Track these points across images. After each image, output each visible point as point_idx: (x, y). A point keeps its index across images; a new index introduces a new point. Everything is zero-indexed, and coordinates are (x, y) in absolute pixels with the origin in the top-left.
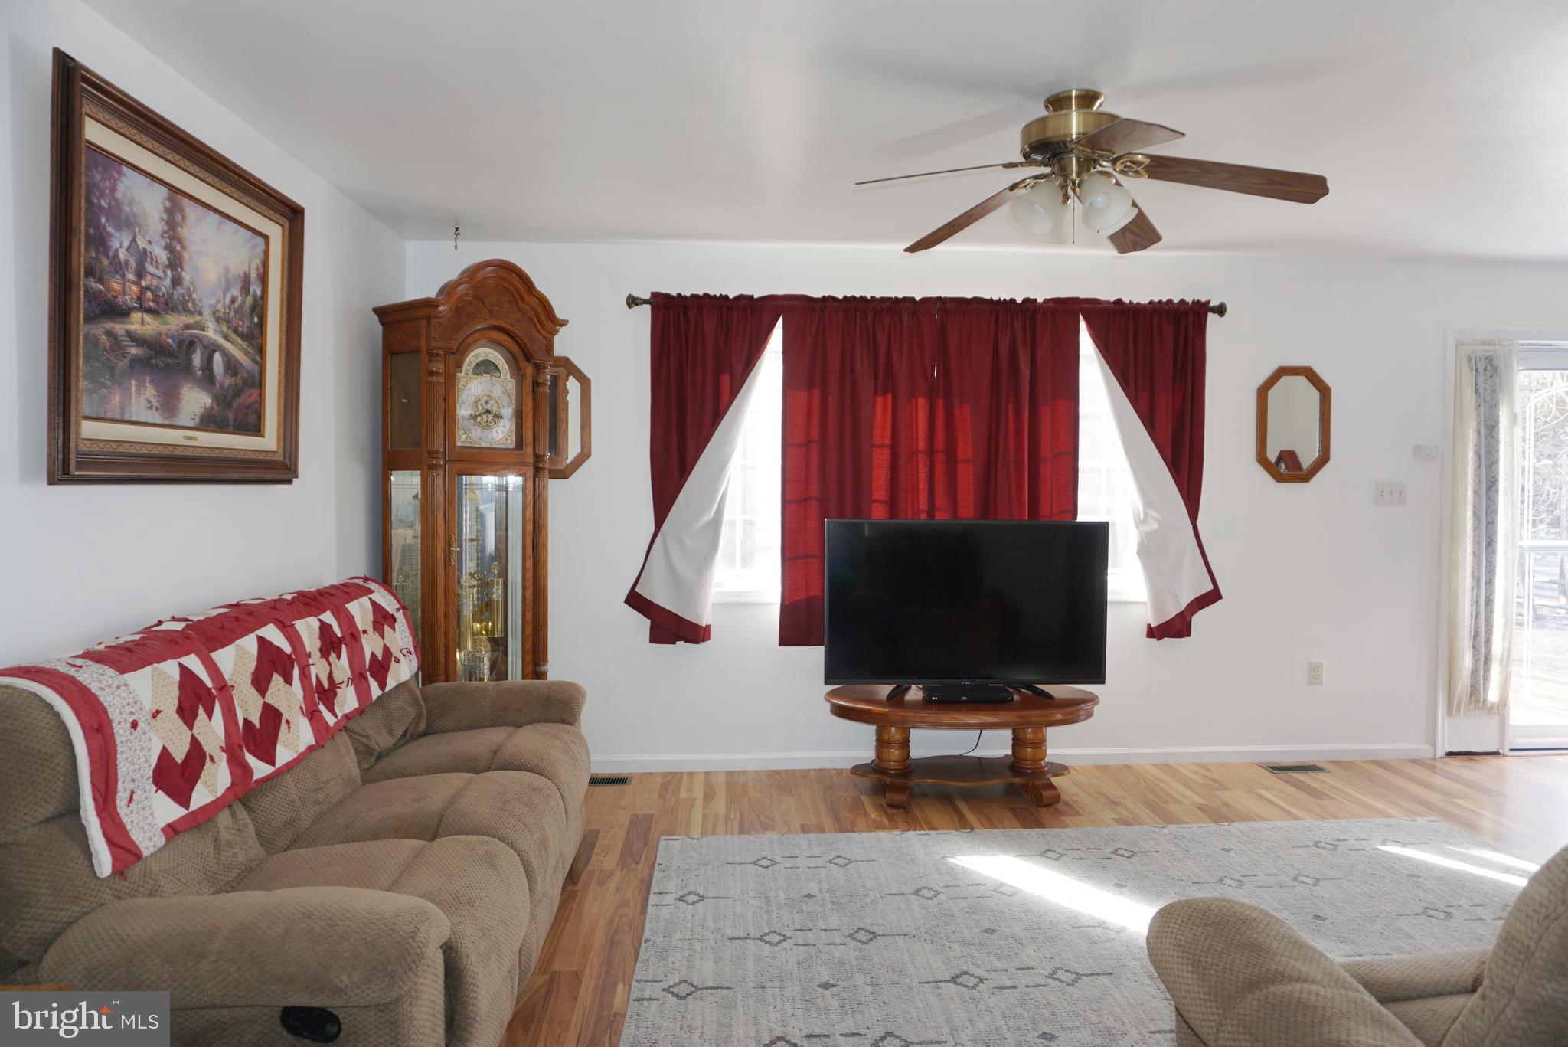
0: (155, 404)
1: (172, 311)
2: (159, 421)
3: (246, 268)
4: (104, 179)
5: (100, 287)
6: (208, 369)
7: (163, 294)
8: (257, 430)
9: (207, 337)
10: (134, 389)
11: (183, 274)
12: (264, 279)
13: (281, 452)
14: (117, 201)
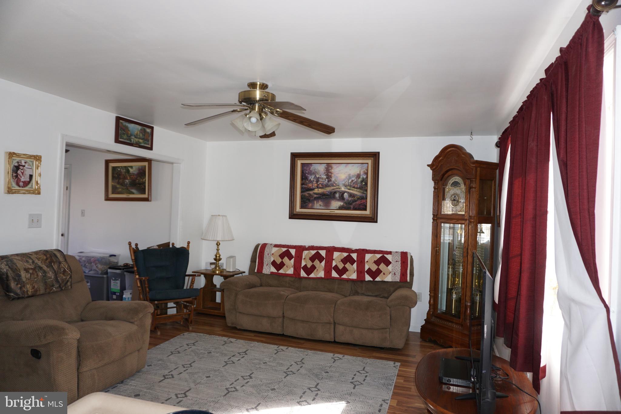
0: (322, 205)
1: (328, 187)
2: (324, 208)
3: (359, 172)
4: (307, 168)
5: (306, 186)
6: (342, 197)
7: (325, 184)
8: (365, 209)
9: (342, 191)
10: (315, 203)
11: (332, 179)
12: (367, 174)
13: (371, 214)
14: (311, 171)
